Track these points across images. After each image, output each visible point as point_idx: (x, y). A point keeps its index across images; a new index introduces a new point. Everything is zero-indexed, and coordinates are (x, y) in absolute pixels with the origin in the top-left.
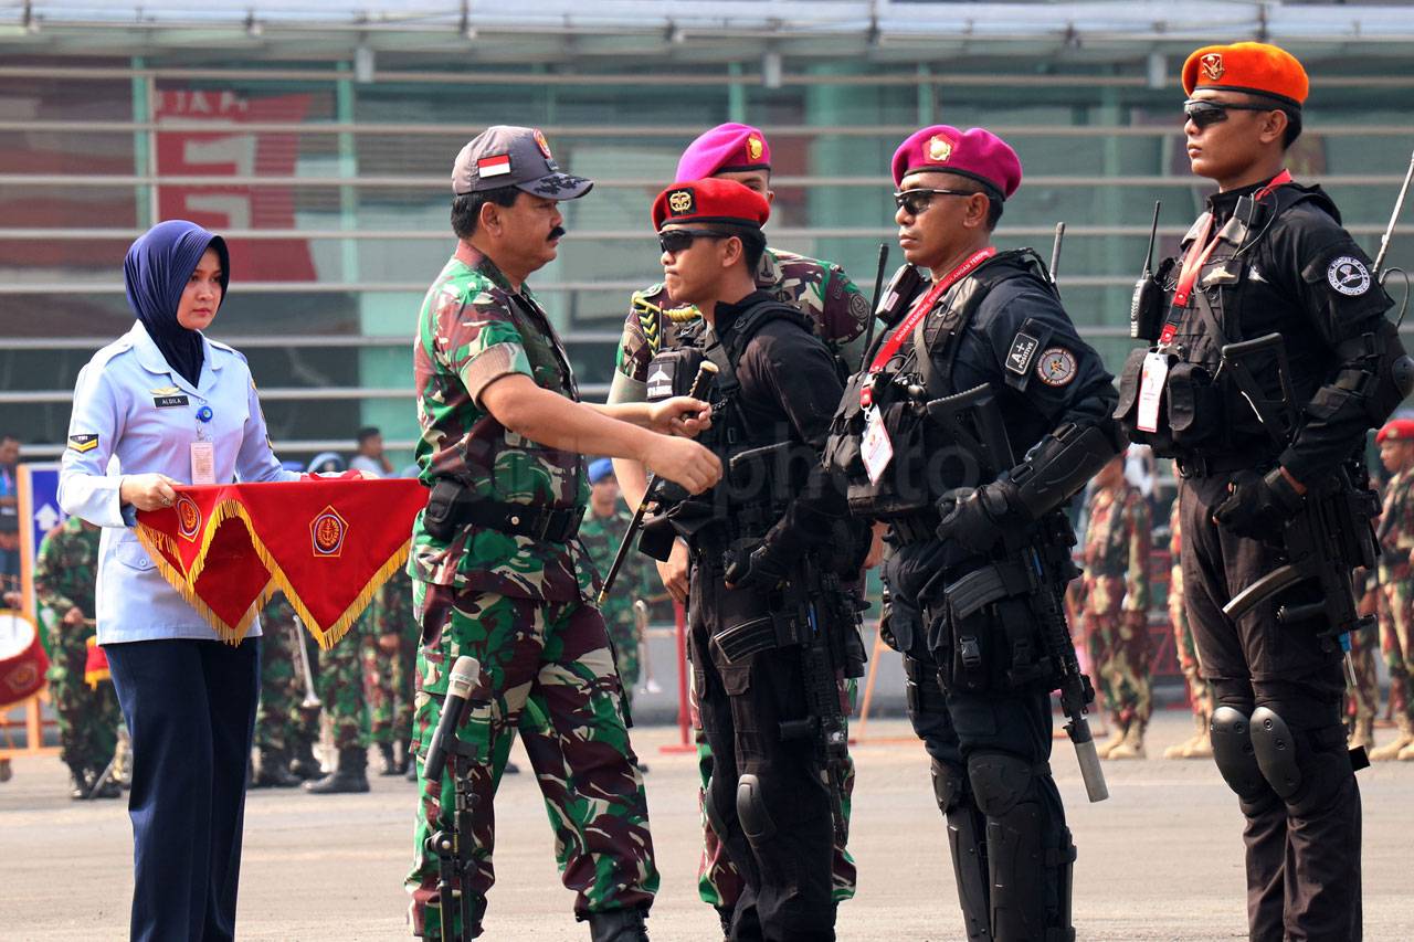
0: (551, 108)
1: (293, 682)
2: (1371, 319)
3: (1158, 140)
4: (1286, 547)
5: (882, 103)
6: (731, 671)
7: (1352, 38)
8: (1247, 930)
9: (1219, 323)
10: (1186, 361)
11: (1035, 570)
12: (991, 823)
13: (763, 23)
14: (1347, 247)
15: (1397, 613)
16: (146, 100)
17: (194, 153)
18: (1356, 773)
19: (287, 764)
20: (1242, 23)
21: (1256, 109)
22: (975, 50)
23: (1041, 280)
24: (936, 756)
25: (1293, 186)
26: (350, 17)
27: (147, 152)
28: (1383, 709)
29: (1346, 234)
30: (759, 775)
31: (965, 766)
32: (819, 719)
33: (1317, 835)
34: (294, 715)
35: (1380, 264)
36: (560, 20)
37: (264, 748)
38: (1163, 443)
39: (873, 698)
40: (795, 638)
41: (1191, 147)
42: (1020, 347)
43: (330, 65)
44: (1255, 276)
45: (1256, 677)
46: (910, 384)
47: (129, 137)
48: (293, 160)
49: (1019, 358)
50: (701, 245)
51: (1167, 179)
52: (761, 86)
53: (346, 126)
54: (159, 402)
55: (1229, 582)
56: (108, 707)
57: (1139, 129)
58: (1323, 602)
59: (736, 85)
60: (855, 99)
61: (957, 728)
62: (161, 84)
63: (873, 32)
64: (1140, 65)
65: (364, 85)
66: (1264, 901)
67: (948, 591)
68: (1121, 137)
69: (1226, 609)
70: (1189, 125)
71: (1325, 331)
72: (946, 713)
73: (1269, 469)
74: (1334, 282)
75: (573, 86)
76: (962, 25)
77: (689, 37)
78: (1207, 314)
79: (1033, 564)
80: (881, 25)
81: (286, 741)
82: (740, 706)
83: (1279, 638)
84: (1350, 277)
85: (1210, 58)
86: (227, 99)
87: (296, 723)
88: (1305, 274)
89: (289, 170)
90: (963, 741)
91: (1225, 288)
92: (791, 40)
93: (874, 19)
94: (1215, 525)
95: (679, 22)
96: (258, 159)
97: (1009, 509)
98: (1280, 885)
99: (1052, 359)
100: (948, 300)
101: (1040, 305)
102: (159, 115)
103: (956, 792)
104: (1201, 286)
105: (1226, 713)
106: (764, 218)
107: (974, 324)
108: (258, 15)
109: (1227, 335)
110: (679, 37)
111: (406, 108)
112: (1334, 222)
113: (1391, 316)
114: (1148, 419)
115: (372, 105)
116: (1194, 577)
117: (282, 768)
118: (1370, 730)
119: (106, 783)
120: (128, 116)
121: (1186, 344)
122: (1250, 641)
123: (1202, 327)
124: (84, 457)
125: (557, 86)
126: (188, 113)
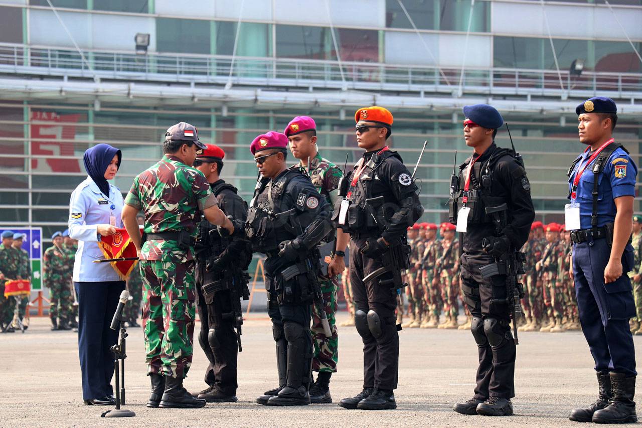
0: (155, 120)
1: (70, 297)
2: (411, 193)
3: (342, 136)
4: (382, 262)
5: (258, 122)
6: (208, 297)
7: (401, 106)
8: (363, 379)
9: (365, 192)
10: (354, 203)
11: (309, 266)
12: (289, 344)
13: (221, 96)
14: (405, 170)
15: (411, 283)
16: (28, 115)
17: (42, 131)
18: (398, 332)
19: (68, 322)
20: (368, 101)
21: (378, 127)
22: (287, 107)
23: (305, 176)
24: (274, 323)
25: (389, 151)
26: (93, 90)
27: (28, 131)
28: (405, 312)
29: (404, 166)
30: (215, 329)
31: (283, 326)
32: (234, 313)
33: (385, 351)
34: (70, 308)
35: (414, 176)
36: (159, 93)
37: (61, 318)
38: (346, 228)
39: (251, 306)
40: (227, 287)
41: (358, 139)
42: (301, 198)
43: (86, 105)
44: (376, 178)
45: (370, 301)
46: (268, 211)
47: (22, 126)
48: (74, 135)
49: (301, 201)
50: (205, 165)
51: (345, 148)
52: (221, 116)
53: (91, 124)
54: (100, 203)
55: (364, 271)
56: (11, 304)
57: (337, 132)
58: (393, 279)
59: (213, 115)
60: (250, 121)
61: (282, 314)
62: (33, 110)
63: (256, 100)
64: (337, 113)
65: (96, 111)
66: (369, 370)
67: (282, 272)
68: (331, 135)
69: (363, 280)
70: (358, 132)
71: (397, 195)
72: (279, 310)
73: (378, 238)
74: (400, 181)
75: (162, 114)
76: (283, 99)
77: (199, 100)
78: (361, 189)
79: (308, 263)
80: (259, 98)
81: (68, 316)
82: (210, 307)
83: (378, 289)
84: (405, 180)
85: (364, 112)
86: (53, 115)
87: (71, 310)
88: (392, 178)
89: (73, 138)
90: (283, 317)
91: (367, 181)
92: (231, 102)
93: (256, 96)
94: (361, 254)
95: (196, 95)
96: (63, 134)
97: (301, 247)
98: (374, 365)
99: (311, 200)
100: (278, 184)
101: (305, 184)
102: (32, 119)
103: (279, 335)
104: (360, 180)
105: (360, 312)
106: (223, 157)
107: (286, 191)
108: (64, 89)
109: (367, 196)
110: (196, 100)
111: (110, 119)
112: (400, 162)
113: (417, 192)
114: (342, 221)
115: (100, 118)
116: (353, 270)
117: (66, 324)
118: (401, 318)
119: (10, 328)
120: (22, 119)
121: (354, 198)
122: (370, 289)
123: (360, 193)
124: (78, 220)
125: (157, 114)
126: (41, 119)
